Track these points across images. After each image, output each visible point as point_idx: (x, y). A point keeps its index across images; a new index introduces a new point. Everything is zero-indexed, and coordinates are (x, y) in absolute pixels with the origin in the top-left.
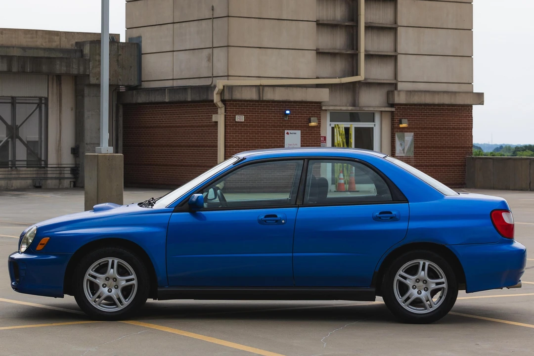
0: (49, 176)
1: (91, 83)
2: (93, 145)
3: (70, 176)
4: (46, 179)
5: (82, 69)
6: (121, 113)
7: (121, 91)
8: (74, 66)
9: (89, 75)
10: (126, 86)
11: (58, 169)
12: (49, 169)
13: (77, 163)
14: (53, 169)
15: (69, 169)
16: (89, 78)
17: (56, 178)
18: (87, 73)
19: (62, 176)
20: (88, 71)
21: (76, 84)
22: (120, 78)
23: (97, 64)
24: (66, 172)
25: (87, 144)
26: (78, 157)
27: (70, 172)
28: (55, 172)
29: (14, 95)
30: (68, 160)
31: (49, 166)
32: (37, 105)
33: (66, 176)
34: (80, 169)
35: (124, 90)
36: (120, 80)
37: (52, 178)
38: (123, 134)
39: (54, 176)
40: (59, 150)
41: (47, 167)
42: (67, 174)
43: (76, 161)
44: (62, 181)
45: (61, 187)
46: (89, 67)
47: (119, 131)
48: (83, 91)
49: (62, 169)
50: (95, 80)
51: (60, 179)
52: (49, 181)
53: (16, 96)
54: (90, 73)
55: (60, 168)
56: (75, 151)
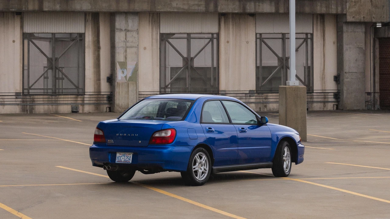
0: (315, 100)
1: (348, 21)
2: (351, 74)
3: (333, 100)
4: (313, 102)
5: (339, 9)
6: (377, 46)
7: (377, 26)
8: (333, 7)
9: (346, 14)
10: (382, 23)
11: (322, 94)
12: (314, 94)
13: (339, 89)
14: (318, 94)
15: (332, 94)
16: (346, 17)
17: (320, 102)
18: (344, 13)
19: (326, 100)
20: (345, 10)
21: (337, 22)
22: (374, 16)
23: (353, 4)
24: (329, 97)
25: (346, 73)
26: (339, 84)
27: (333, 97)
28: (320, 97)
29: (283, 32)
30: (331, 86)
31: (315, 91)
32: (303, 40)
33: (330, 100)
34: (341, 94)
35: (381, 26)
36: (374, 17)
37: (317, 102)
38: (380, 64)
39: (319, 100)
40: (323, 78)
41: (313, 93)
42: (331, 98)
43: (338, 87)
44: (326, 104)
45: (325, 109)
46: (346, 7)
47: (376, 61)
48: (342, 28)
49: (326, 94)
50: (352, 18)
51: (324, 102)
52: (315, 105)
53: (285, 32)
54: (347, 12)
55: (324, 93)
56: (337, 79)
